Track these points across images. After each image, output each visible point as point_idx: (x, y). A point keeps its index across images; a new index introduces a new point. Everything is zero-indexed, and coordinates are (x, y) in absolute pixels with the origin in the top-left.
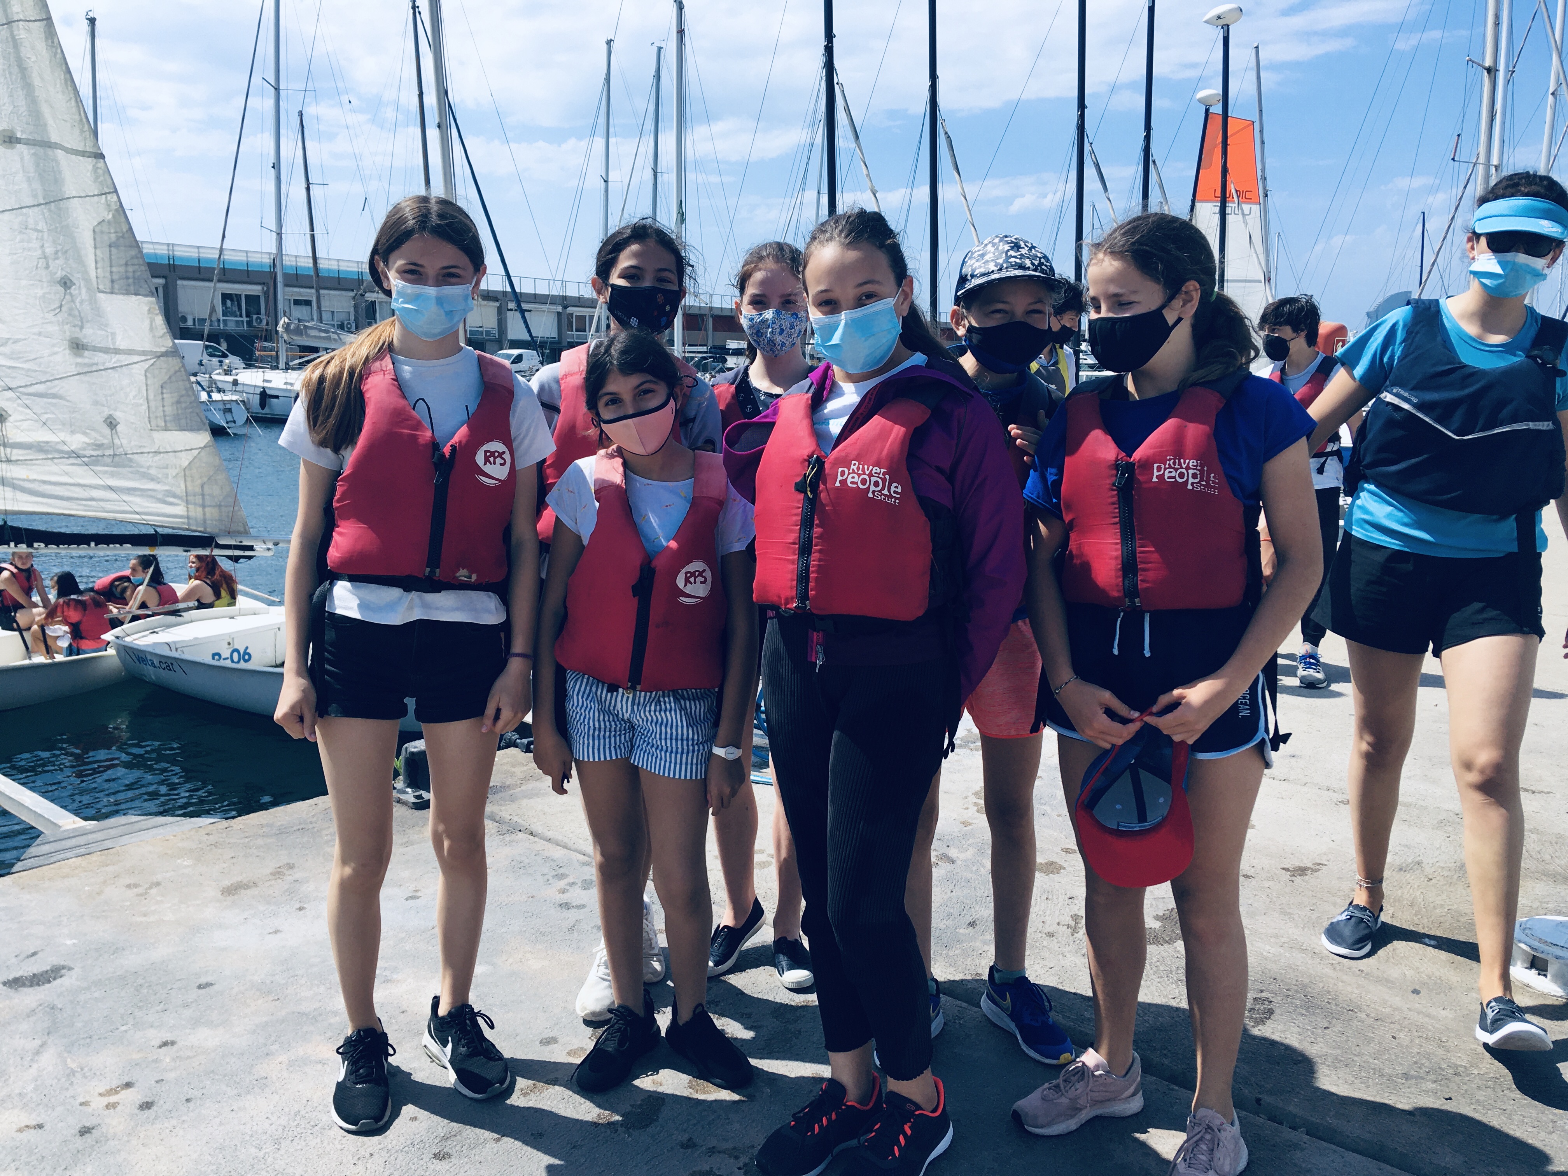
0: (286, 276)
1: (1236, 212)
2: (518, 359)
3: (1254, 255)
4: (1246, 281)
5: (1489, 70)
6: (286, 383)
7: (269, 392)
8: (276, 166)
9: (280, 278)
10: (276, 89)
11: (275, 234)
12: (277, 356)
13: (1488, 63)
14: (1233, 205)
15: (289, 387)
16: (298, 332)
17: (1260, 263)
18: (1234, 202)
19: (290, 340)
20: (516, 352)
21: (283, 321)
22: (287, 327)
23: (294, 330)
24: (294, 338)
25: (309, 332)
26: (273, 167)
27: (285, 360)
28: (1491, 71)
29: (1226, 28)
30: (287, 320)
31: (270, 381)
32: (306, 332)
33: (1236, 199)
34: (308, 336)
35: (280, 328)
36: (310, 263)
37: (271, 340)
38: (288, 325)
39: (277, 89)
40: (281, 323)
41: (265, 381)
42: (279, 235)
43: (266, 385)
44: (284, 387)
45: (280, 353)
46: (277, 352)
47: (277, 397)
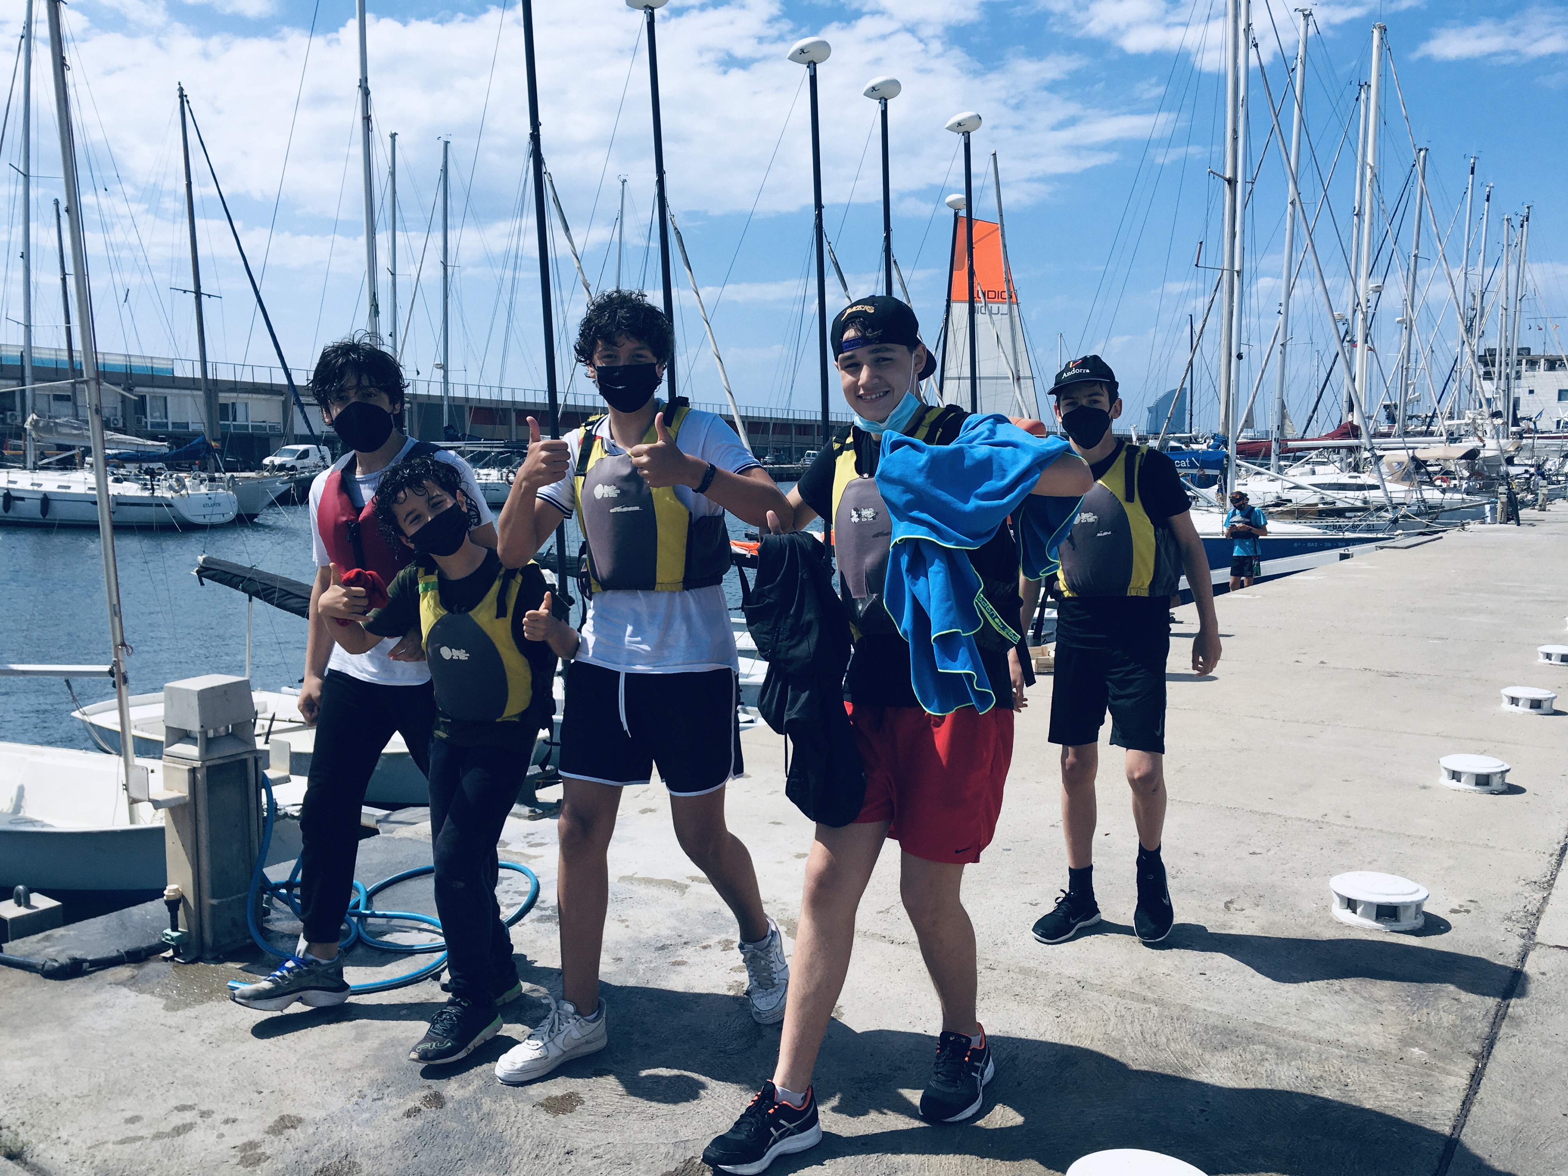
0: (34, 369)
1: (983, 311)
2: (305, 454)
3: (1002, 355)
4: (997, 378)
5: (1229, 181)
6: (33, 484)
7: (13, 494)
8: (25, 256)
9: (28, 372)
10: (25, 176)
11: (23, 327)
12: (25, 455)
13: (1228, 174)
14: (980, 305)
15: (36, 488)
16: (48, 429)
17: (1008, 363)
18: (981, 302)
19: (39, 438)
20: (302, 447)
21: (32, 417)
22: (35, 425)
23: (44, 427)
24: (42, 435)
25: (60, 429)
26: (22, 257)
27: (33, 459)
28: (1232, 182)
29: (967, 135)
30: (35, 417)
31: (15, 482)
32: (57, 429)
33: (982, 299)
34: (59, 433)
35: (27, 426)
36: (64, 356)
37: (20, 439)
38: (37, 422)
39: (27, 176)
40: (29, 420)
41: (9, 482)
42: (28, 327)
43: (11, 486)
44: (31, 488)
45: (28, 452)
46: (25, 451)
47: (22, 499)
